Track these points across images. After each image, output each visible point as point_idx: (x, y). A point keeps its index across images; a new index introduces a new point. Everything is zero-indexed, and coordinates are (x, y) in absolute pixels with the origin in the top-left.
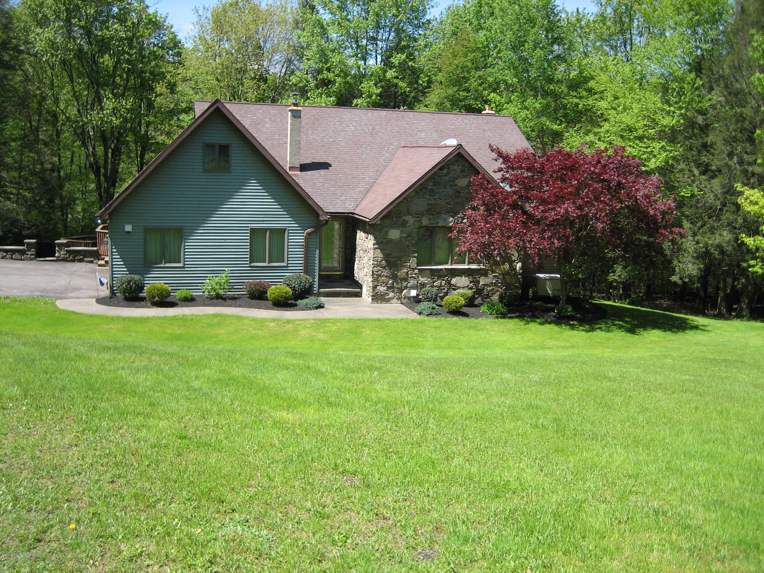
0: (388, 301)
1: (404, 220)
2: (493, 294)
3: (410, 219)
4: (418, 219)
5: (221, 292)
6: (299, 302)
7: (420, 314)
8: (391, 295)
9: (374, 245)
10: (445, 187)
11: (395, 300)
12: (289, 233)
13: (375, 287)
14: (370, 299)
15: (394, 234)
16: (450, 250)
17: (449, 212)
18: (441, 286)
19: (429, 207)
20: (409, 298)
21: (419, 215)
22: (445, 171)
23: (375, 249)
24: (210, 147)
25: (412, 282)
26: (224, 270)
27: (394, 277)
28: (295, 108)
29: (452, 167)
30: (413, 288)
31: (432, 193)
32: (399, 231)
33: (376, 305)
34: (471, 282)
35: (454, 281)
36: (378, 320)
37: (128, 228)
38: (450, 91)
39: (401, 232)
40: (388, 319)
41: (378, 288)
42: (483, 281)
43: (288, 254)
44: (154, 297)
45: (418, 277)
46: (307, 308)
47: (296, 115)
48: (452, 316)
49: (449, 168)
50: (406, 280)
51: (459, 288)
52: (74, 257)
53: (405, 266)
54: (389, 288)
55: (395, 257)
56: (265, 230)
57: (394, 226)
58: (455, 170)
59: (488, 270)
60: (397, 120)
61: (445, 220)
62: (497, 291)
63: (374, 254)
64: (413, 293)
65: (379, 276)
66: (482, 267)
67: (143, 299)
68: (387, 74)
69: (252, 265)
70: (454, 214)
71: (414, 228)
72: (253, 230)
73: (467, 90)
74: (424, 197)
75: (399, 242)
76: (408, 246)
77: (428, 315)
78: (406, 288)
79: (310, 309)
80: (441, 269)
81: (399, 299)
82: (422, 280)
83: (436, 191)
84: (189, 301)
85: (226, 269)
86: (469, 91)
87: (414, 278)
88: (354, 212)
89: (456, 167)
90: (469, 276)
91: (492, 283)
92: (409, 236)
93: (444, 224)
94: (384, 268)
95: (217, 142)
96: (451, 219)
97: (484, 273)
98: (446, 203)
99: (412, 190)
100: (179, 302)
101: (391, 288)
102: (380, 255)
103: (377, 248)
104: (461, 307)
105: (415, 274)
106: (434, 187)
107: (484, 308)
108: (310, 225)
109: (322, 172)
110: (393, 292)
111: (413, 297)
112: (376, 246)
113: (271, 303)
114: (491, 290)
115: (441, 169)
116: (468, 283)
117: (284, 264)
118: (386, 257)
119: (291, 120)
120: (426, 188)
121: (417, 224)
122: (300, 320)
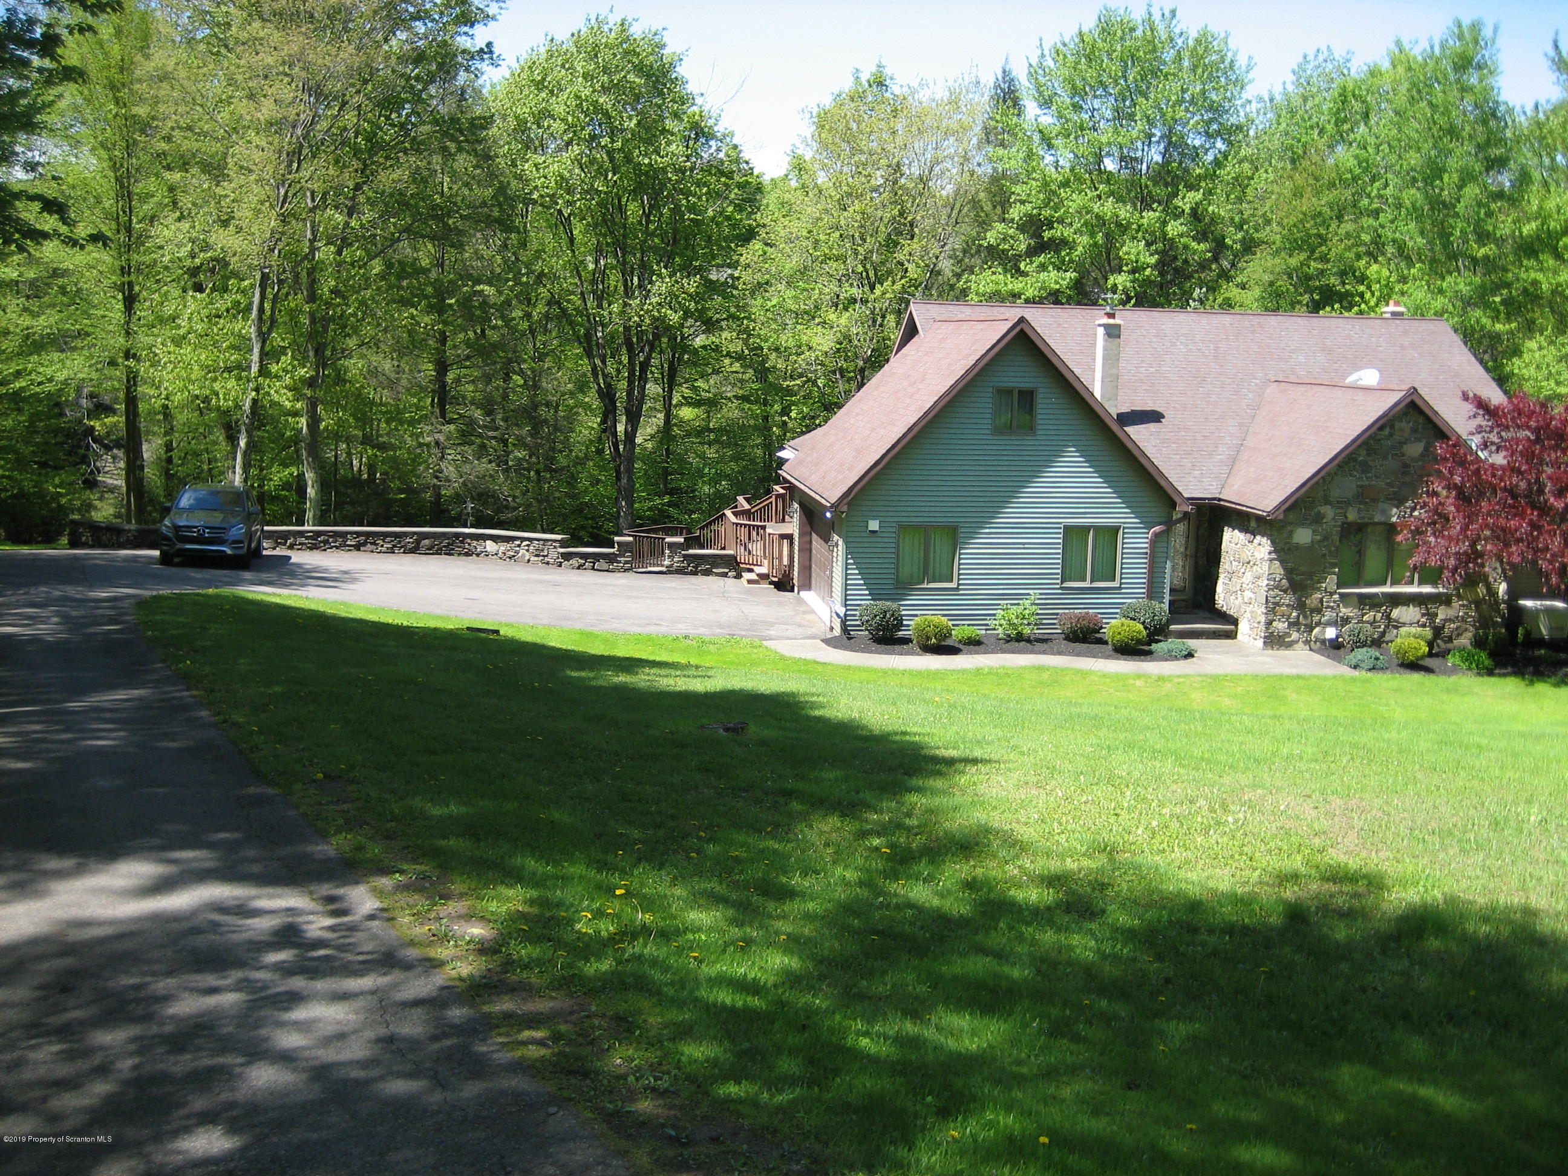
0: (1289, 645)
1: (1319, 513)
2: (1459, 635)
3: (1328, 511)
4: (1340, 511)
5: (1027, 631)
6: (1154, 647)
7: (1355, 667)
8: (1295, 636)
9: (1270, 553)
10: (1385, 458)
11: (1300, 645)
12: (1124, 533)
13: (1269, 623)
14: (1260, 643)
15: (1303, 536)
16: (1390, 564)
17: (1391, 499)
18: (1375, 621)
19: (1360, 490)
20: (1323, 642)
21: (1342, 504)
22: (1387, 432)
23: (1271, 560)
24: (1004, 393)
25: (1328, 615)
26: (1028, 594)
27: (1301, 606)
28: (1111, 321)
29: (1397, 425)
30: (1329, 624)
31: (1365, 467)
32: (1310, 532)
33: (1270, 652)
34: (1423, 615)
35: (1395, 613)
36: (1299, 677)
37: (874, 525)
38: (1294, 262)
39: (1314, 532)
40: (1315, 676)
41: (1275, 624)
42: (1442, 613)
43: (1122, 568)
44: (928, 638)
45: (1338, 606)
46: (1170, 657)
47: (1113, 332)
48: (1408, 671)
49: (1392, 427)
50: (1319, 611)
51: (1404, 624)
52: (696, 567)
53: (1319, 589)
54: (1290, 625)
55: (1303, 574)
56: (1085, 529)
57: (1302, 524)
58: (1402, 430)
59: (1452, 595)
60: (1252, 332)
61: (1384, 512)
62: (1466, 630)
63: (1270, 568)
64: (1331, 633)
65: (1277, 604)
66: (1441, 590)
67: (906, 641)
68: (1169, 228)
69: (1064, 585)
70: (1400, 502)
71: (1334, 526)
72: (1068, 529)
73: (1324, 259)
74: (1351, 475)
75: (1310, 548)
76: (1324, 556)
77: (1370, 670)
78: (1318, 624)
79: (1176, 658)
80: (1376, 595)
81: (1307, 642)
82: (1345, 611)
83: (1371, 464)
84: (974, 644)
85: (1031, 592)
86: (1328, 261)
87: (1332, 608)
88: (1221, 497)
89: (1404, 424)
90: (1420, 604)
91: (1457, 617)
92: (1326, 538)
93: (1383, 519)
94: (1285, 591)
95: (1017, 385)
96: (1395, 510)
97: (1445, 600)
98: (1387, 484)
99: (1335, 462)
100: (961, 646)
101: (1295, 624)
102: (1278, 570)
103: (1274, 559)
104: (1423, 657)
105: (1334, 602)
106: (1368, 459)
107: (1451, 660)
108: (1158, 520)
109: (1153, 427)
110: (1298, 631)
111: (1331, 640)
112: (1273, 556)
113: (1110, 647)
114: (1457, 629)
115: (1381, 428)
116: (1418, 616)
117: (1116, 584)
118: (1289, 573)
119: (1105, 341)
120: (1355, 460)
121: (1340, 519)
122: (1178, 676)
